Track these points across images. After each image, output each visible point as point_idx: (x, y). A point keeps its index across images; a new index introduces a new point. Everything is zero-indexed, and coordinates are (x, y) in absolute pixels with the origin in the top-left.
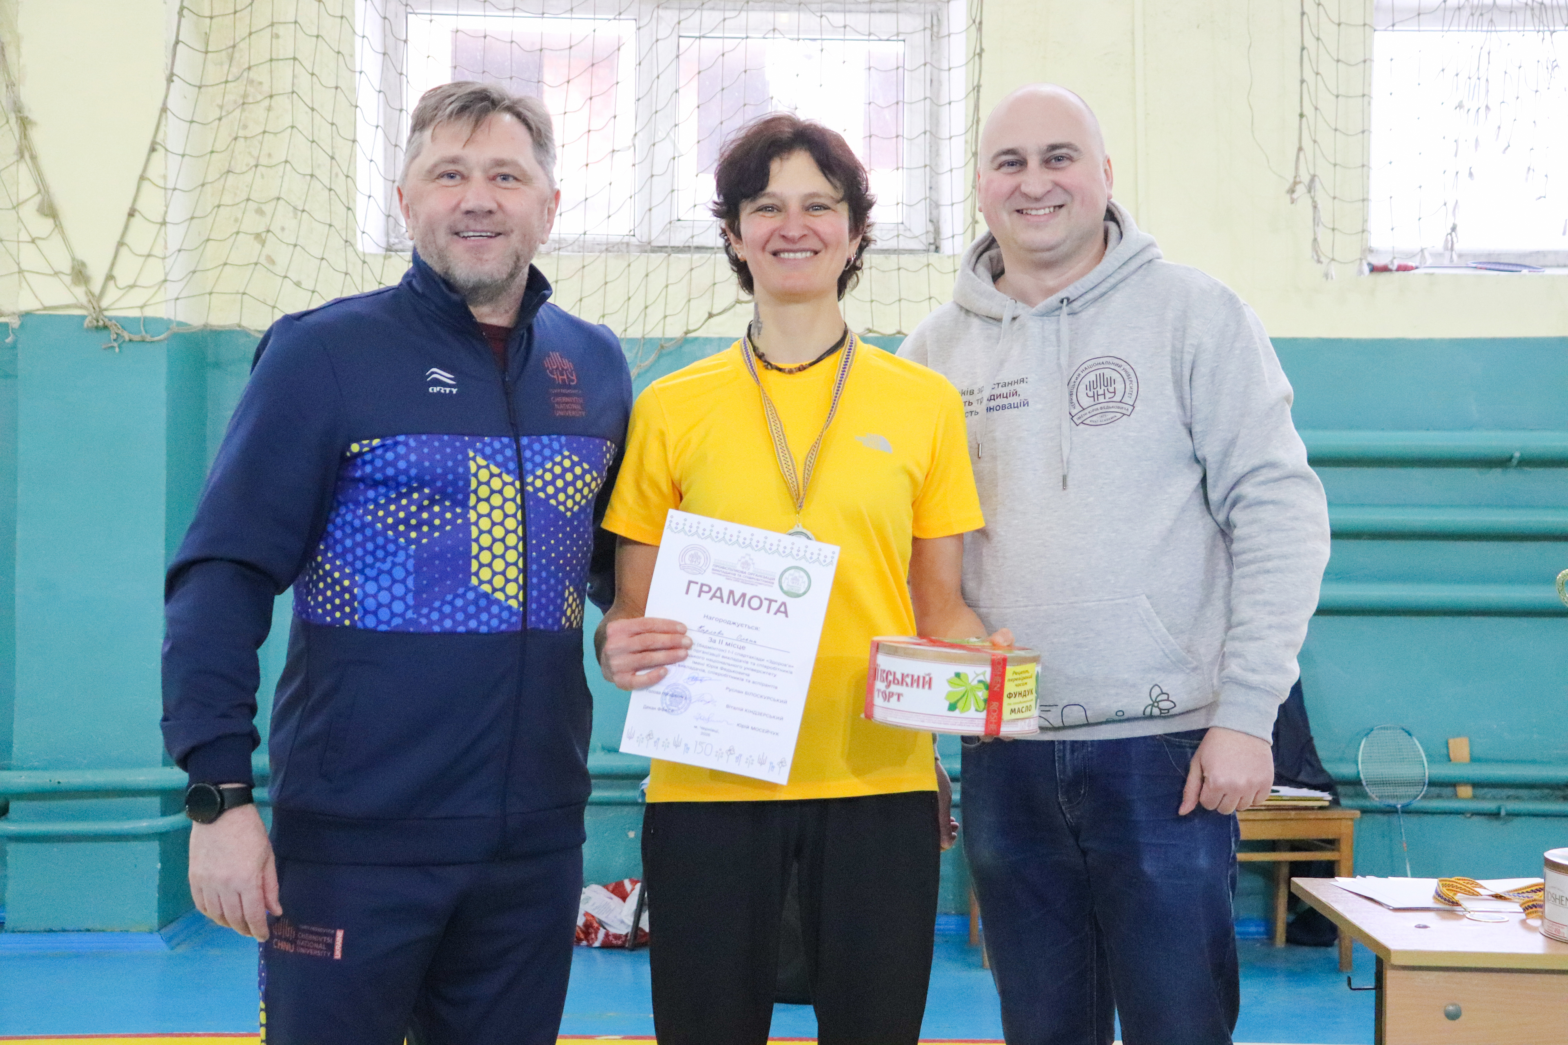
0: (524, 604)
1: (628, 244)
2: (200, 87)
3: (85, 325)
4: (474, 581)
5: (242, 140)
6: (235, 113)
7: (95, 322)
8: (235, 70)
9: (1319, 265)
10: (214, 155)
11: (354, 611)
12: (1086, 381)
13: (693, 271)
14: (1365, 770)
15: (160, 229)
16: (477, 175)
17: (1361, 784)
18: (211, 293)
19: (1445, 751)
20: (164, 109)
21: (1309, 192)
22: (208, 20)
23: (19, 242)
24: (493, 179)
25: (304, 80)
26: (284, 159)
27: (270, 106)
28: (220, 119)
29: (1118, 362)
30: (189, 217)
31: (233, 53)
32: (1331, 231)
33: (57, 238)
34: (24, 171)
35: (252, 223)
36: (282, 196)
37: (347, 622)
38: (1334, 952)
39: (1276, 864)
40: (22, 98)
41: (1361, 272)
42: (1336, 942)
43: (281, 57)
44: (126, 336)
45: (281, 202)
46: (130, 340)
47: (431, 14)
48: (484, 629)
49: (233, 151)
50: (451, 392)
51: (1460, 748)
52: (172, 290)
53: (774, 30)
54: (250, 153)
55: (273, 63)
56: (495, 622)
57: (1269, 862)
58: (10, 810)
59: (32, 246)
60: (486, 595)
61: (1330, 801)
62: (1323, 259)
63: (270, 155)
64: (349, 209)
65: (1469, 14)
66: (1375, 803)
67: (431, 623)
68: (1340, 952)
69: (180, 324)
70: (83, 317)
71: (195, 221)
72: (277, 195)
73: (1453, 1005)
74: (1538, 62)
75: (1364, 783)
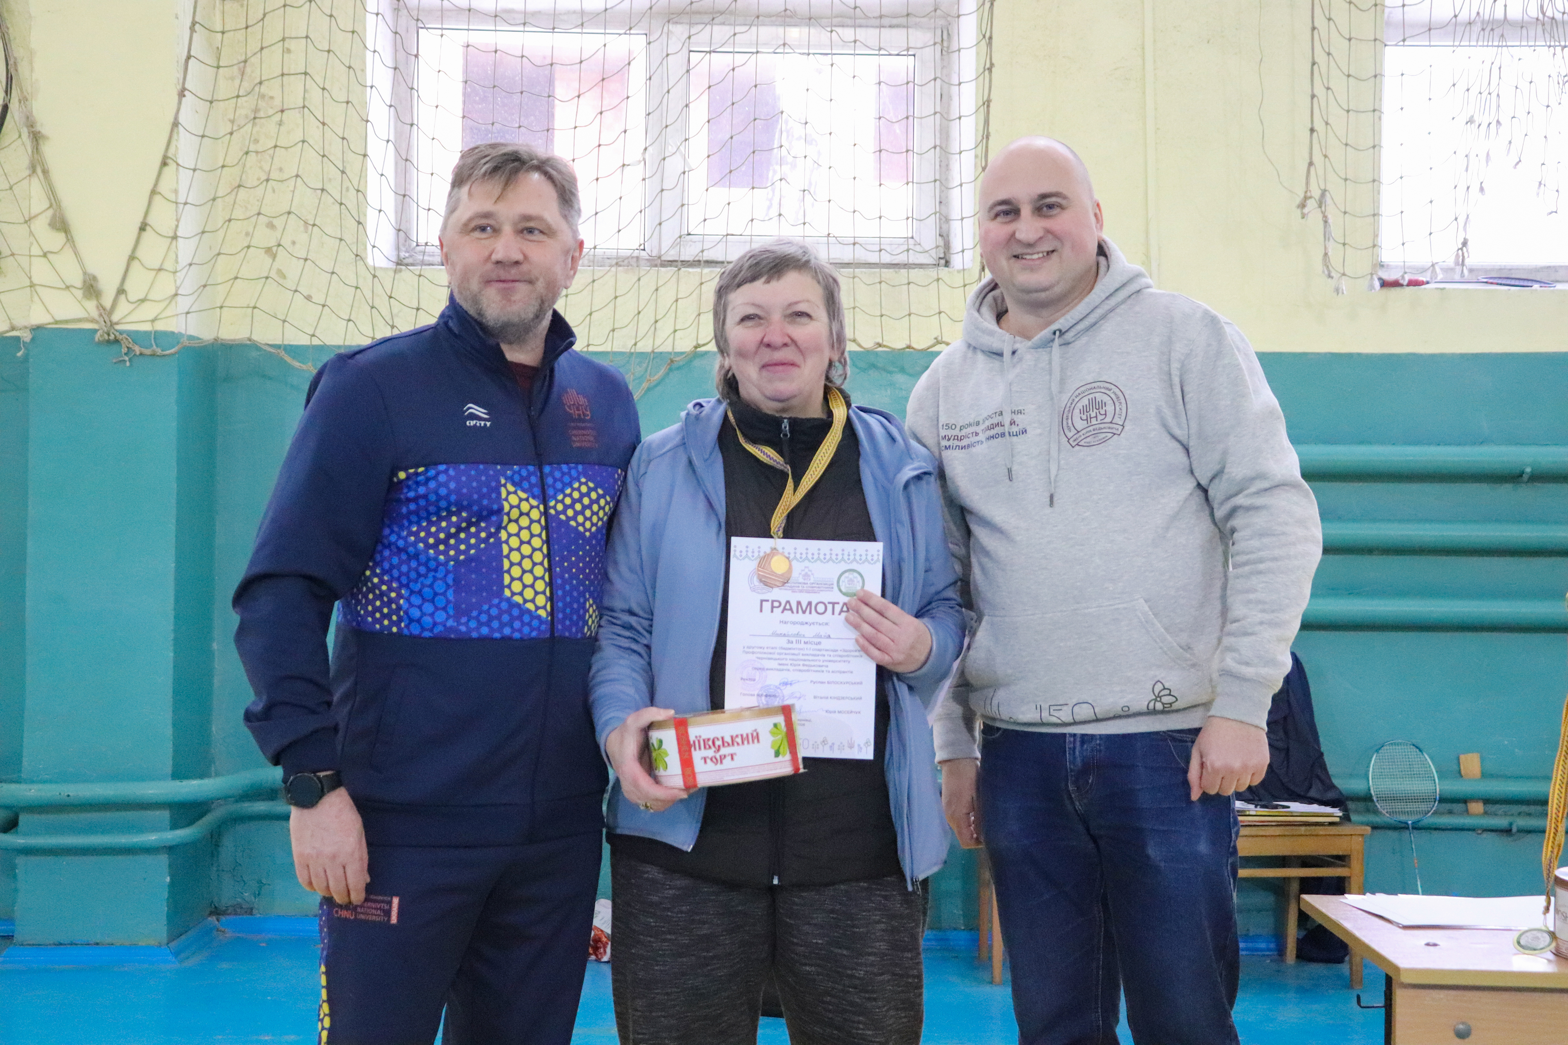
0: (552, 614)
1: (637, 258)
2: (211, 102)
3: (96, 339)
4: (507, 593)
5: (254, 154)
6: (245, 128)
7: (106, 337)
8: (246, 85)
9: (1330, 280)
10: (225, 169)
11: (400, 619)
12: (1080, 405)
13: (703, 286)
14: (1376, 785)
15: (171, 243)
16: (507, 229)
17: (1372, 801)
18: (221, 307)
19: (1455, 767)
20: (176, 124)
21: (1320, 207)
22: (220, 35)
23: (30, 256)
24: (522, 231)
25: (315, 94)
26: (294, 174)
27: (281, 121)
28: (231, 134)
29: (1108, 386)
30: (200, 231)
31: (245, 67)
32: (1341, 246)
33: (68, 252)
34: (36, 187)
35: (264, 237)
36: (292, 210)
37: (395, 629)
38: (1344, 968)
39: (1287, 880)
40: (35, 113)
41: (1372, 287)
42: (1347, 958)
43: (292, 72)
44: (137, 349)
45: (292, 216)
46: (141, 354)
47: (442, 29)
48: (517, 635)
49: (245, 165)
50: (485, 425)
51: (1471, 764)
52: (183, 304)
53: (784, 45)
54: (261, 168)
55: (285, 78)
56: (526, 630)
57: (1278, 878)
58: (20, 823)
59: (43, 260)
60: (518, 605)
61: (1340, 817)
62: (1333, 274)
63: (281, 170)
64: (359, 223)
65: (1480, 29)
66: (1385, 819)
67: (470, 630)
68: (1351, 969)
69: (191, 338)
70: (95, 331)
71: (206, 235)
72: (288, 209)
73: (1463, 1023)
74: (1549, 76)
75: (1375, 799)
